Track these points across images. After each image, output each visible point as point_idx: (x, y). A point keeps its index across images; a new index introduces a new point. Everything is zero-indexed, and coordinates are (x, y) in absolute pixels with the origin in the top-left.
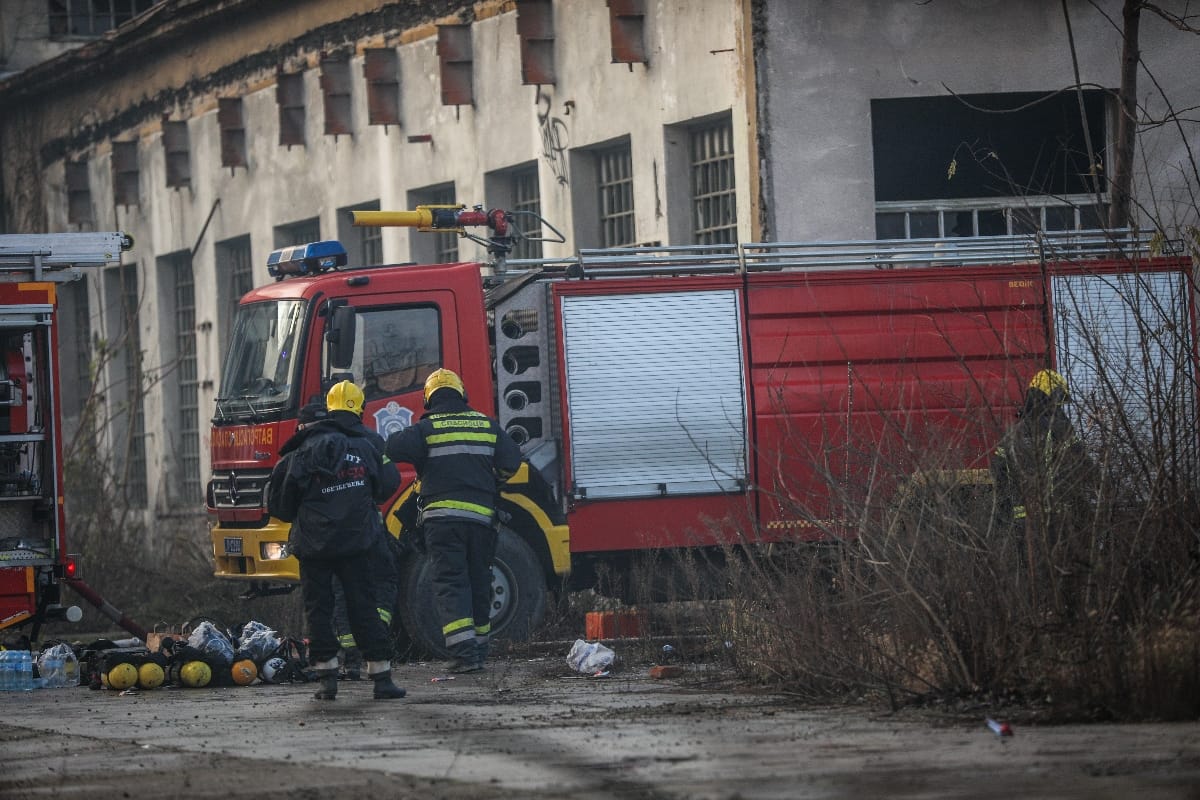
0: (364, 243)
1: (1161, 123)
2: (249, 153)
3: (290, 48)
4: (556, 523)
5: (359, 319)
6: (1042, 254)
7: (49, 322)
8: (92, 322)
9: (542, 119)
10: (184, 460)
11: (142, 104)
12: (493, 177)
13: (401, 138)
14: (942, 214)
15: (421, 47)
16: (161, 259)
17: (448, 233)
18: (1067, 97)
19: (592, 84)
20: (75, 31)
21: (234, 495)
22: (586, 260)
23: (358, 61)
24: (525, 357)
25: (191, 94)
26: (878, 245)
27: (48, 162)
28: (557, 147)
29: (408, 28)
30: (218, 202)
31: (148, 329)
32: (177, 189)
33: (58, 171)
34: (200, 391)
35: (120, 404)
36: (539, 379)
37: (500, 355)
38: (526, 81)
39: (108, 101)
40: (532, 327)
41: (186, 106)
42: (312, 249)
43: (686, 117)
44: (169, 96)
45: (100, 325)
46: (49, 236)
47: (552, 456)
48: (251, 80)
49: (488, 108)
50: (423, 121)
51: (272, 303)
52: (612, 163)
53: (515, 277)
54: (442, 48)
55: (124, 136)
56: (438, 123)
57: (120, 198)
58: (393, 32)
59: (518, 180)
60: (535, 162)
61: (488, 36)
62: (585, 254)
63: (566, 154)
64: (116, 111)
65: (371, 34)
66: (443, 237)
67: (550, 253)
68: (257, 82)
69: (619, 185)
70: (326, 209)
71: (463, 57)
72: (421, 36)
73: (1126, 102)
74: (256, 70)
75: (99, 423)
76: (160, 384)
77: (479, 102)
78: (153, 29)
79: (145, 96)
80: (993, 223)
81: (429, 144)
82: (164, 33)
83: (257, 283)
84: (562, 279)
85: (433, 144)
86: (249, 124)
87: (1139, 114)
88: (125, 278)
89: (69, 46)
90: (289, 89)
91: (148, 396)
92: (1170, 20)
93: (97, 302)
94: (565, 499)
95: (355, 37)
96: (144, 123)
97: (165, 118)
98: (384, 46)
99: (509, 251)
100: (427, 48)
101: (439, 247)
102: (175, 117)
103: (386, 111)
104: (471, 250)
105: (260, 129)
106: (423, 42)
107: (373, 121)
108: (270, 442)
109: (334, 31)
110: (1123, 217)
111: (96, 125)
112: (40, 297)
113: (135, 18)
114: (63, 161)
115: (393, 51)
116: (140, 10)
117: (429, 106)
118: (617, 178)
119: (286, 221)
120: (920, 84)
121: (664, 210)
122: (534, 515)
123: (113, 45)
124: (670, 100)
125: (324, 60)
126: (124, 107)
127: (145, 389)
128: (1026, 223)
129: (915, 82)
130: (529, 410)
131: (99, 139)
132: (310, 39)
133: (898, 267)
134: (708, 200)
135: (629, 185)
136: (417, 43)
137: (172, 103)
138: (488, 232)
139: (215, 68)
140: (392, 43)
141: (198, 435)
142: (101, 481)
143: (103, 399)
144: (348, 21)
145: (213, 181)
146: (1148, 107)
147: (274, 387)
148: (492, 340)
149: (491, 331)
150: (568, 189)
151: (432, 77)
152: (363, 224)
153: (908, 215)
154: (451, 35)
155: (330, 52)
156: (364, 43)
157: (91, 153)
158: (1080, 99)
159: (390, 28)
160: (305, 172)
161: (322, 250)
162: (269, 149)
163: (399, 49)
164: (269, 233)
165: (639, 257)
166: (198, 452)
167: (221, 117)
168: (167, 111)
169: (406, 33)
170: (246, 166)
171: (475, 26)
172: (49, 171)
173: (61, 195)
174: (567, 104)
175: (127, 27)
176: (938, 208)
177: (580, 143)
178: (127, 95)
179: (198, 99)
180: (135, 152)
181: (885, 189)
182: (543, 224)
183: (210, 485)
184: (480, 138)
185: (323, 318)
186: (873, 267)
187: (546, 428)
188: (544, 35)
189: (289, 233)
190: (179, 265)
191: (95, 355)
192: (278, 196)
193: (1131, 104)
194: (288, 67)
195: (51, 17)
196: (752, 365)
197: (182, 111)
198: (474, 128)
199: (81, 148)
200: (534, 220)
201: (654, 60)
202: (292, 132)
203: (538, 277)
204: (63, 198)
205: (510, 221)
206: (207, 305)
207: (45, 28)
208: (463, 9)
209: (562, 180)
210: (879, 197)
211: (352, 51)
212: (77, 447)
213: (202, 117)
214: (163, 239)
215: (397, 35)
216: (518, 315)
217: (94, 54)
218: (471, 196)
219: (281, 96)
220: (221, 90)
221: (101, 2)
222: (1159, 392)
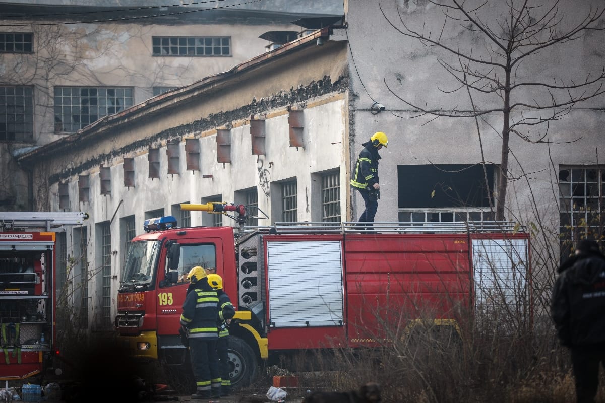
0: (183, 220)
1: (517, 179)
2: (136, 181)
3: (154, 138)
4: (262, 337)
5: (181, 249)
6: (468, 229)
7: (52, 249)
8: (67, 250)
9: (259, 169)
10: (104, 308)
11: (92, 160)
12: (238, 193)
13: (200, 176)
14: (426, 215)
15: (210, 139)
16: (96, 224)
17: (218, 214)
18: (479, 167)
19: (281, 155)
20: (65, 130)
21: (127, 322)
22: (278, 227)
23: (183, 144)
24: (251, 267)
25: (112, 156)
26: (400, 225)
27: (52, 183)
28: (265, 181)
29: (204, 130)
30: (122, 201)
31: (91, 253)
32: (105, 196)
33: (56, 187)
34: (112, 280)
35: (79, 284)
36: (256, 276)
37: (240, 265)
38: (253, 154)
39: (78, 159)
40: (254, 254)
41: (110, 161)
42: (162, 219)
43: (320, 170)
44: (103, 157)
45: (71, 250)
46: (51, 213)
47: (262, 309)
48: (138, 151)
49: (237, 164)
50: (209, 169)
51: (144, 242)
52: (288, 188)
53: (247, 233)
54: (218, 139)
55: (84, 173)
56: (215, 170)
57: (81, 199)
58: (198, 132)
59: (249, 194)
60: (256, 188)
61: (238, 135)
62: (277, 224)
63: (269, 184)
64: (81, 163)
65: (188, 133)
66: (216, 215)
67: (261, 223)
68: (140, 151)
69: (291, 198)
70: (167, 205)
71: (226, 143)
72: (210, 134)
73: (503, 169)
74: (140, 147)
75: (69, 292)
76: (95, 276)
77: (233, 162)
78: (98, 129)
79: (93, 157)
80: (447, 217)
81: (211, 179)
82: (102, 131)
83: (137, 234)
84: (267, 235)
85: (213, 179)
86: (136, 169)
87: (508, 174)
88: (82, 232)
89: (62, 136)
90: (153, 154)
91: (90, 281)
92: (522, 137)
93: (70, 241)
94: (266, 327)
95: (181, 134)
96: (92, 168)
97: (101, 166)
98: (194, 138)
99: (245, 222)
100: (212, 139)
101: (214, 222)
102: (105, 166)
103: (194, 162)
104: (228, 221)
105: (140, 171)
106: (210, 136)
107: (188, 169)
108: (143, 300)
109: (173, 131)
110: (501, 217)
111: (73, 168)
112: (49, 238)
113: (90, 125)
114: (58, 183)
115: (197, 140)
116: (91, 122)
117: (212, 163)
118: (290, 195)
119: (150, 210)
120: (418, 159)
121: (310, 208)
122: (254, 334)
123: (81, 135)
124: (314, 163)
125: (168, 143)
126: (84, 161)
127: (89, 278)
128: (461, 217)
129: (416, 158)
130: (252, 289)
131: (73, 174)
132: (162, 135)
133: (408, 233)
134: (328, 205)
135: (295, 198)
136: (208, 137)
137: (104, 160)
138: (235, 214)
139: (123, 146)
140: (197, 137)
141: (110, 298)
142: (69, 316)
143: (71, 282)
144: (179, 127)
145: (120, 192)
146: (513, 171)
147: (144, 277)
148: (237, 259)
149: (237, 256)
150: (269, 199)
151: (214, 151)
152: (182, 211)
153: (412, 213)
154: (222, 134)
155: (171, 140)
156: (185, 136)
157: (70, 180)
158: (484, 168)
159: (196, 131)
160: (159, 189)
161: (166, 220)
162: (144, 180)
163: (200, 139)
164: (143, 214)
165: (299, 226)
166: (110, 305)
167: (124, 166)
168: (102, 163)
169: (203, 133)
170: (135, 187)
171: (232, 130)
172: (52, 187)
173: (57, 197)
174: (270, 163)
175: (86, 128)
176: (424, 211)
177: (275, 180)
178: (86, 157)
179: (115, 158)
180: (88, 180)
181: (403, 201)
182: (259, 211)
183: (117, 318)
184: (233, 177)
185: (167, 248)
186: (397, 233)
187: (259, 296)
188: (262, 134)
189: (151, 214)
190: (105, 227)
191: (68, 264)
192: (147, 199)
193: (505, 171)
194: (153, 146)
195: (55, 124)
196: (347, 273)
197: (109, 163)
198: (231, 172)
199: (66, 178)
200: (255, 210)
201: (307, 147)
202: (154, 173)
203: (257, 233)
204: (58, 199)
205: (246, 210)
206: (116, 244)
207: (53, 129)
208: (228, 123)
209: (267, 195)
210: (400, 206)
211: (180, 140)
212: (59, 302)
213: (117, 166)
214: (98, 216)
215: (200, 133)
216: (248, 248)
217: (73, 139)
218: (229, 199)
219: (150, 158)
220: (125, 155)
221: (76, 118)
222: (519, 289)
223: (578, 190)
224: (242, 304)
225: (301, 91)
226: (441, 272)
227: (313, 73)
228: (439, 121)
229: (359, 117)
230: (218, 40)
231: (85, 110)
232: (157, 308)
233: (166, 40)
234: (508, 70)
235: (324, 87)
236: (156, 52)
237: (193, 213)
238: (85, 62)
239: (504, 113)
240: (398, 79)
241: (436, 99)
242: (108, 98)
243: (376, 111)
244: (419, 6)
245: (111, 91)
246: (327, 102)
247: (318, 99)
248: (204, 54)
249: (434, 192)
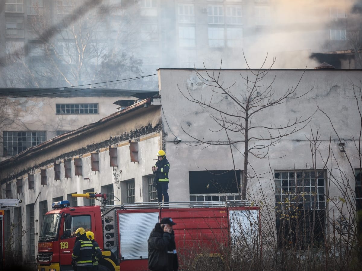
0: (73, 202)
1: (252, 178)
2: (47, 182)
3: (57, 158)
4: (117, 265)
5: (72, 218)
6: (227, 205)
7: (2, 219)
8: (11, 220)
9: (114, 174)
10: (31, 251)
11: (24, 171)
12: (103, 187)
13: (82, 179)
14: (204, 197)
15: (87, 158)
16: (27, 205)
17: (92, 199)
18: (232, 172)
19: (126, 166)
20: (9, 155)
21: (43, 258)
22: (124, 205)
23: (73, 161)
24: (111, 227)
25: (35, 169)
26: (190, 203)
27: (2, 184)
28: (118, 180)
29: (84, 154)
30: (40, 193)
31: (24, 221)
32: (31, 190)
33: (4, 186)
34: (35, 235)
35: (17, 238)
36: (113, 232)
37: (105, 226)
38: (111, 166)
39: (16, 170)
40: (112, 220)
41: (34, 171)
42: (62, 202)
43: (147, 174)
44: (30, 169)
45: (12, 220)
46: (2, 200)
47: (116, 250)
48: (48, 166)
49: (102, 172)
50: (87, 175)
51: (52, 215)
52: (130, 184)
53: (108, 209)
54: (92, 158)
55: (19, 178)
56: (91, 175)
57: (18, 192)
58: (81, 155)
59: (109, 188)
60: (112, 184)
61: (102, 156)
62: (124, 204)
63: (120, 182)
64: (18, 172)
65: (76, 155)
66: (91, 200)
67: (116, 204)
68: (50, 166)
69: (132, 189)
70: (65, 194)
71: (96, 160)
72: (87, 156)
73: (245, 173)
74: (50, 163)
75: (12, 243)
76: (26, 233)
77: (100, 171)
78: (27, 154)
79: (24, 169)
80: (216, 199)
81: (88, 180)
82: (29, 155)
83: (48, 210)
84: (119, 210)
85: (89, 180)
86: (48, 175)
87: (248, 175)
88: (18, 210)
89: (7, 158)
90: (57, 167)
91: (23, 236)
92: (254, 155)
93: (12, 215)
94: (119, 259)
95: (72, 156)
96: (24, 175)
97: (29, 174)
98: (79, 158)
99: (107, 203)
100: (88, 158)
101: (90, 202)
102: (31, 174)
103: (79, 172)
104: (98, 203)
105: (50, 176)
106: (87, 157)
107: (76, 174)
108: (52, 246)
109: (68, 155)
110: (244, 198)
111: (13, 175)
113: (22, 152)
114: (6, 183)
115: (81, 159)
116: (23, 150)
117: (89, 171)
118: (131, 188)
119: (56, 197)
121: (142, 195)
122: (112, 263)
123: (17, 158)
124: (144, 170)
125: (65, 161)
126: (20, 171)
127: (22, 235)
128: (223, 198)
129: (199, 167)
130: (111, 239)
131: (14, 178)
132: (62, 156)
133: (195, 208)
134: (152, 193)
135: (134, 189)
136: (86, 157)
137: (30, 171)
138: (102, 199)
139: (40, 163)
140: (80, 157)
141: (34, 245)
142: (12, 255)
143: (13, 237)
144: (71, 153)
145: (39, 188)
146: (250, 173)
147: (52, 234)
148: (103, 223)
149: (103, 221)
150: (120, 190)
151: (90, 165)
152: (73, 198)
153: (197, 197)
154: (94, 155)
155: (66, 159)
156: (74, 157)
157: (12, 182)
158: (235, 172)
159: (80, 154)
160: (60, 186)
161: (64, 203)
162: (52, 181)
163: (82, 159)
164: (52, 200)
165: (136, 205)
166: (34, 249)
167: (41, 174)
168: (29, 172)
169: (84, 155)
170: (47, 185)
171: (99, 154)
172: (2, 186)
173: (5, 191)
174: (120, 171)
175: (21, 154)
176: (204, 196)
177: (123, 180)
178: (20, 169)
179: (36, 169)
180: (22, 182)
181: (192, 190)
182: (114, 197)
183: (38, 256)
184: (100, 179)
185: (64, 218)
186: (189, 208)
187: (115, 243)
188: (115, 155)
189: (55, 199)
190: (31, 207)
191: (11, 227)
192: (54, 191)
193: (246, 173)
194: (57, 163)
195: (4, 152)
197: (33, 172)
198: (99, 176)
199: (10, 181)
200: (112, 196)
201: (140, 162)
202: (57, 177)
203: (113, 209)
204: (5, 192)
205: (107, 196)
206: (37, 216)
207: (2, 154)
208: (97, 150)
209: (119, 188)
210: (191, 193)
211: (71, 159)
212: (7, 248)
213: (37, 174)
214: (27, 201)
215: (82, 156)
216: (109, 217)
217: (13, 160)
218: (98, 191)
219: (55, 169)
220: (42, 168)
221: (15, 148)
222: (254, 236)
223: (285, 183)
224: (106, 247)
225: (136, 132)
226: (212, 228)
227: (143, 122)
228: (211, 147)
229: (168, 145)
230: (91, 105)
231: (20, 144)
232: (60, 250)
233: (63, 106)
234: (247, 119)
235: (148, 129)
236: (58, 112)
237: (79, 199)
238: (20, 118)
239: (245, 142)
240: (188, 125)
241: (209, 135)
242: (32, 137)
243: (177, 142)
244: (199, 86)
245: (34, 133)
246: (150, 137)
247: (145, 136)
248: (84, 113)
249: (208, 185)
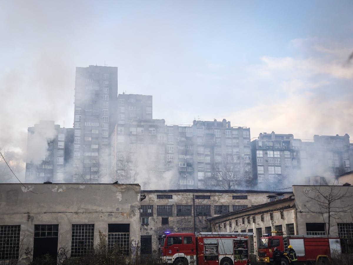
1: (332, 226)
2: (239, 224)
3: (243, 216)
9: (272, 223)
12: (266, 227)
13: (256, 224)
14: (312, 233)
19: (278, 220)
25: (232, 219)
28: (273, 225)
32: (230, 227)
38: (271, 220)
43: (288, 224)
44: (229, 219)
48: (239, 219)
50: (258, 223)
52: (280, 226)
54: (261, 217)
55: (224, 222)
56: (260, 223)
59: (269, 228)
60: (271, 227)
61: (265, 216)
64: (224, 220)
65: (252, 215)
71: (263, 218)
79: (227, 219)
85: (259, 225)
86: (239, 222)
96: (227, 221)
103: (254, 221)
107: (253, 223)
109: (248, 215)
114: (218, 224)
115: (255, 217)
117: (259, 221)
118: (280, 228)
119: (242, 230)
125: (247, 217)
129: (309, 222)
131: (222, 223)
132: (245, 215)
136: (258, 216)
139: (234, 217)
144: (250, 214)
145: (234, 227)
151: (260, 219)
153: (309, 232)
159: (254, 215)
160: (244, 226)
162: (241, 224)
167: (236, 222)
168: (229, 221)
170: (238, 226)
171: (264, 215)
174: (275, 222)
177: (276, 225)
180: (226, 224)
181: (307, 230)
184: (265, 224)
188: (273, 216)
192: (241, 228)
193: (329, 224)
194: (243, 218)
197: (231, 221)
199: (220, 223)
200: (271, 231)
201: (285, 219)
207: (214, 213)
209: (274, 228)
210: (307, 231)
211: (250, 217)
213: (233, 221)
214: (228, 231)
218: (263, 228)
219: (243, 220)
220: (235, 219)
221: (218, 212)
223: (341, 228)
225: (282, 208)
227: (286, 204)
229: (298, 213)
231: (220, 210)
235: (289, 207)
238: (220, 201)
240: (305, 206)
243: (301, 212)
246: (289, 210)
247: (287, 210)
